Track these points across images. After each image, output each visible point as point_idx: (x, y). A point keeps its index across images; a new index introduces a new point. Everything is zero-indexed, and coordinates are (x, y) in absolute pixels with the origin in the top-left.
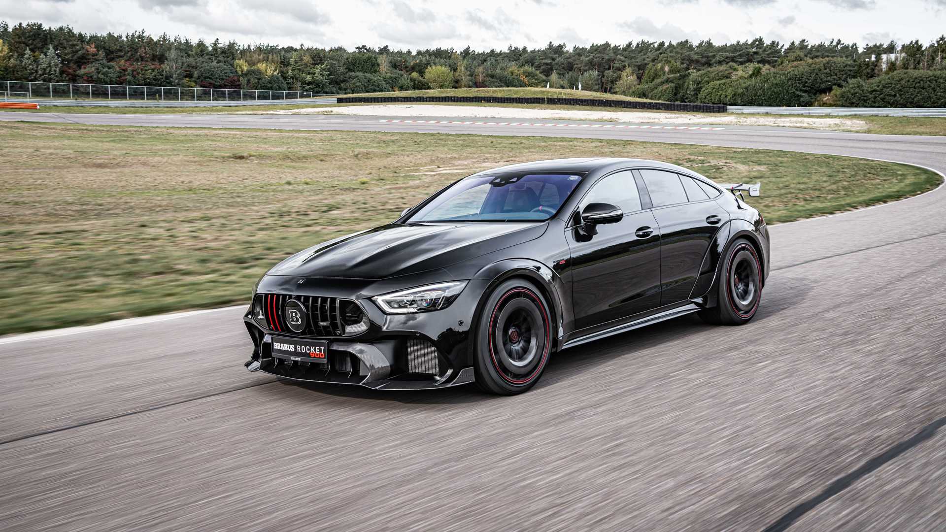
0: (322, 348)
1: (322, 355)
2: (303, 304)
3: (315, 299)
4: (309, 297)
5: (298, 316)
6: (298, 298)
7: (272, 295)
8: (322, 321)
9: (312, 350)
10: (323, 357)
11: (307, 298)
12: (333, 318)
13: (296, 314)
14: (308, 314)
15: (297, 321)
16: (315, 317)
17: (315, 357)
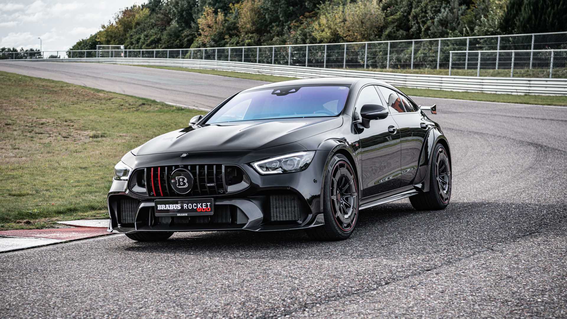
0: (209, 204)
1: (208, 209)
2: (190, 171)
3: (202, 167)
4: (195, 166)
5: (186, 181)
6: (186, 167)
7: (156, 168)
8: (208, 183)
9: (199, 206)
10: (210, 210)
11: (193, 167)
12: (219, 180)
13: (184, 179)
14: (195, 179)
15: (184, 184)
16: (202, 180)
17: (201, 211)
